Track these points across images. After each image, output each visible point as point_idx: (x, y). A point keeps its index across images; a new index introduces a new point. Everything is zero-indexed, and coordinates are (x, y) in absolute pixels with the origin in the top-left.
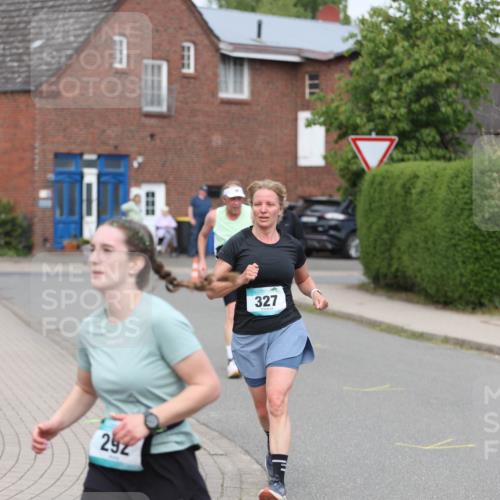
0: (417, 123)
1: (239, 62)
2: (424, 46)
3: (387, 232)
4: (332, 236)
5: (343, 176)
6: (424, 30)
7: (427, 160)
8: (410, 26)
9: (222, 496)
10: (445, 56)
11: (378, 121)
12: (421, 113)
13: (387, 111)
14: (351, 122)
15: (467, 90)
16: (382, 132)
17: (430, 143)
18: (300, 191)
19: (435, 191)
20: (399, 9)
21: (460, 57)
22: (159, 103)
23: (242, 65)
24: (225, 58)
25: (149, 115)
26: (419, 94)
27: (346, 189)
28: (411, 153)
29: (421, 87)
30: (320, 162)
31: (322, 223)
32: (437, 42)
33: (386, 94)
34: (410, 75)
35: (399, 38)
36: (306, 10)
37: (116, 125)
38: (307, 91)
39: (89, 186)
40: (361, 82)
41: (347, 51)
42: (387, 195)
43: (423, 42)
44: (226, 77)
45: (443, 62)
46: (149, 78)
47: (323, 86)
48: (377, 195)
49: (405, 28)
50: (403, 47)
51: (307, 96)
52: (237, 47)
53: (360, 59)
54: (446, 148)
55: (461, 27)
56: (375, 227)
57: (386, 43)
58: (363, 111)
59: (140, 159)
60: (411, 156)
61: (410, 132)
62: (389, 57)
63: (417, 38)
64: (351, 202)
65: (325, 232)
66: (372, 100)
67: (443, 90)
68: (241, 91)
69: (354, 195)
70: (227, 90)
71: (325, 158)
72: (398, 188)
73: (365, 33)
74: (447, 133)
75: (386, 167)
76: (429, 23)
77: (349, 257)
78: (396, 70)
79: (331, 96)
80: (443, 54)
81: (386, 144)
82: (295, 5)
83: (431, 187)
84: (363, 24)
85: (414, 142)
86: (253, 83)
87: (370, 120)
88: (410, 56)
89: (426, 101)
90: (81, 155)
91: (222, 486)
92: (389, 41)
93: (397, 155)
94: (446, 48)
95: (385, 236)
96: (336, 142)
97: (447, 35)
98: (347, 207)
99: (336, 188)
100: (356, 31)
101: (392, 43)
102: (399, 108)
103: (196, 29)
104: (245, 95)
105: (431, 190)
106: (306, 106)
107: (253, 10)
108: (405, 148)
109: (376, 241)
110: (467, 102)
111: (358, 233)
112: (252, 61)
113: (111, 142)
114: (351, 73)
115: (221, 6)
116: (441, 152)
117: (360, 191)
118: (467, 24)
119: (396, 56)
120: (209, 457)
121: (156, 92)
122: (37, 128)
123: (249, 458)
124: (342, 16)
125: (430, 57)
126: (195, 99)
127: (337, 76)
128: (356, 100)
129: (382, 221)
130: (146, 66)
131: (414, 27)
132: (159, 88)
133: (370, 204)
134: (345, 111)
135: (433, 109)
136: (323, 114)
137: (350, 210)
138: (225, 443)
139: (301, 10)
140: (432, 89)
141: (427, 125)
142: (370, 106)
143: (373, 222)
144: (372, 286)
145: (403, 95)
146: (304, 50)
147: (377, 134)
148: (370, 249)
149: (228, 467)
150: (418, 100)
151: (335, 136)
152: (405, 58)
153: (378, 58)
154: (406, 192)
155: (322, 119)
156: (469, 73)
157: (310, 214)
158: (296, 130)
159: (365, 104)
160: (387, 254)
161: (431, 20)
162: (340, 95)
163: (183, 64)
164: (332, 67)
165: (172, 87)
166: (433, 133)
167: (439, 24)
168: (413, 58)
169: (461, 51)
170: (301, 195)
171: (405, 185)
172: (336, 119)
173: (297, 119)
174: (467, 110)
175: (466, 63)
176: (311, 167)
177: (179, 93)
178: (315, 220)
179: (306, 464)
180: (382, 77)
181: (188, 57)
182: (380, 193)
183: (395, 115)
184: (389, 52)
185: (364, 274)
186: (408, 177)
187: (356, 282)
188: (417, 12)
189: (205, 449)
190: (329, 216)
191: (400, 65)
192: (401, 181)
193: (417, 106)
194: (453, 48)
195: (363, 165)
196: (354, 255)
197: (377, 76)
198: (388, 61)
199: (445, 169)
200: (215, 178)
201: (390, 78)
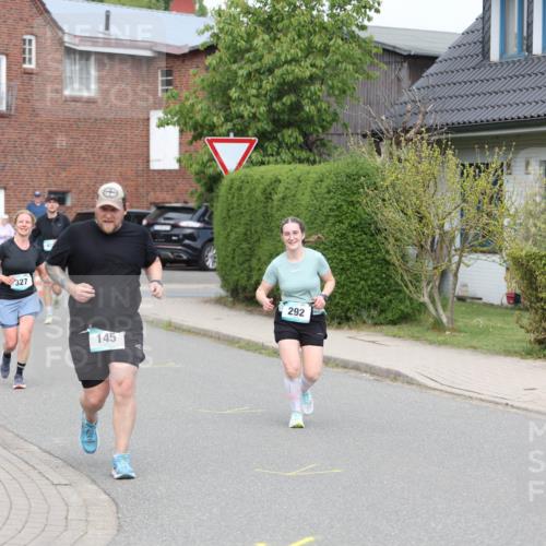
0: (279, 124)
1: (86, 55)
2: (286, 40)
3: (246, 240)
4: (185, 245)
5: (199, 181)
6: (286, 22)
7: (290, 163)
8: (270, 17)
9: (66, 530)
10: (309, 50)
11: (235, 121)
12: (283, 111)
13: (246, 111)
14: (207, 122)
15: (332, 87)
16: (240, 133)
17: (292, 145)
18: (152, 197)
19: (298, 196)
21: (325, 51)
23: (88, 59)
24: (70, 51)
26: (280, 92)
27: (201, 195)
28: (272, 155)
29: (283, 84)
30: (175, 166)
31: (176, 231)
32: (300, 36)
33: (245, 92)
34: (271, 71)
35: (259, 30)
38: (160, 88)
40: (217, 79)
41: (202, 45)
42: (246, 201)
43: (285, 35)
44: (71, 72)
45: (306, 57)
47: (177, 83)
48: (235, 200)
49: (265, 20)
50: (263, 40)
51: (160, 94)
52: (83, 39)
53: (217, 54)
54: (311, 150)
55: (326, 19)
56: (233, 235)
57: (245, 36)
58: (221, 109)
60: (271, 159)
61: (270, 133)
62: (248, 51)
63: (278, 31)
64: (206, 211)
65: (179, 242)
66: (230, 98)
67: (306, 88)
68: (88, 89)
69: (212, 200)
70: (71, 87)
71: (179, 161)
72: (258, 193)
73: (221, 26)
74: (311, 134)
75: (247, 170)
77: (206, 269)
78: (255, 66)
79: (185, 93)
80: (306, 49)
81: (245, 146)
83: (293, 192)
84: (220, 16)
85: (275, 144)
86: (100, 80)
87: (227, 120)
88: (270, 50)
89: (287, 100)
91: (66, 518)
92: (248, 34)
93: (256, 156)
94: (310, 42)
95: (245, 245)
96: (191, 143)
97: (310, 27)
98: (204, 215)
99: (190, 194)
100: (212, 22)
101: (251, 36)
102: (258, 107)
103: (37, 20)
104: (92, 93)
105: (294, 196)
106: (158, 105)
108: (265, 150)
109: (234, 250)
110: (332, 99)
111: (215, 242)
112: (97, 53)
114: (207, 68)
116: (304, 154)
117: (217, 196)
118: (331, 16)
119: (256, 50)
120: (53, 487)
123: (94, 487)
124: (197, 6)
125: (292, 51)
126: (36, 97)
127: (192, 71)
128: (212, 97)
129: (241, 230)
131: (275, 18)
133: (228, 211)
134: (201, 110)
135: (296, 107)
136: (177, 113)
137: (206, 217)
138: (70, 472)
140: (294, 86)
141: (289, 125)
142: (228, 104)
143: (232, 231)
144: (231, 299)
145: (263, 92)
146: (156, 44)
147: (235, 135)
148: (229, 259)
149: (74, 499)
150: (279, 98)
151: (190, 138)
152: (265, 52)
153: (237, 52)
154: (266, 198)
155: (176, 119)
156: (334, 69)
157: (163, 221)
158: (148, 130)
159: (222, 102)
160: (246, 265)
161: (294, 10)
162: (195, 92)
163: (24, 59)
164: (186, 62)
165: (12, 83)
166: (296, 134)
167: (302, 15)
168: (274, 52)
169: (326, 46)
170: (153, 200)
171: (265, 190)
172: (191, 118)
173: (148, 119)
174: (331, 110)
175: (332, 58)
176: (164, 170)
177: (19, 90)
178: (168, 228)
179: (158, 493)
180: (240, 72)
181: (30, 50)
182: (238, 200)
183: (254, 114)
184: (248, 46)
185: (222, 287)
186: (268, 181)
187: (213, 296)
188: (278, 3)
189: (47, 479)
190: (183, 224)
191: (260, 60)
192: (261, 186)
193: (279, 104)
194: (317, 41)
195: (220, 168)
196: (211, 266)
197: (236, 73)
198: (247, 56)
199: (308, 173)
200: (59, 182)
201: (249, 74)
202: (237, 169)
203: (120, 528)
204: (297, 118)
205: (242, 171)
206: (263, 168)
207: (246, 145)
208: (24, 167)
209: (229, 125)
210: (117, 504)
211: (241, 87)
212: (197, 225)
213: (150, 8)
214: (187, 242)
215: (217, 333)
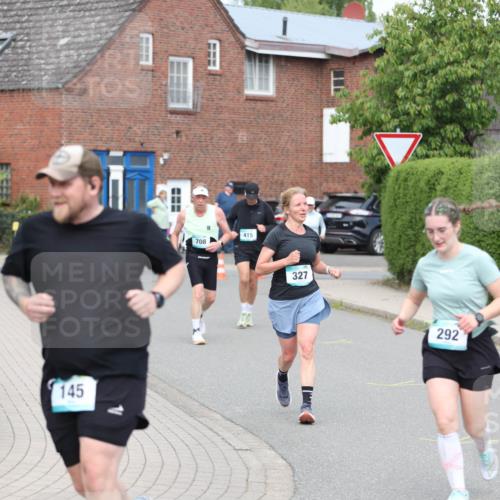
0: (442, 121)
1: (264, 59)
2: (448, 43)
3: (411, 227)
4: (355, 232)
5: (368, 173)
6: (449, 26)
7: (451, 156)
8: (434, 23)
9: (246, 491)
10: (470, 53)
11: (402, 118)
12: (446, 109)
13: (412, 108)
14: (376, 119)
15: (491, 87)
16: (406, 129)
17: (453, 139)
18: (325, 187)
19: (460, 187)
20: (424, 7)
21: (485, 53)
22: (185, 101)
23: (267, 62)
24: (251, 55)
25: (174, 112)
26: (443, 92)
27: (371, 185)
28: (436, 149)
29: (446, 83)
30: (346, 159)
31: (346, 219)
32: (462, 39)
33: (411, 91)
34: (434, 72)
35: (423, 34)
36: (331, 7)
37: (141, 122)
38: (333, 87)
39: (115, 182)
40: (386, 79)
41: (372, 48)
42: (412, 191)
43: (448, 39)
44: (251, 74)
45: (468, 58)
46: (175, 75)
47: (348, 83)
48: (401, 191)
49: (429, 25)
50: (427, 43)
51: (332, 93)
52: (263, 43)
53: (385, 56)
54: (470, 144)
55: (486, 24)
56: (399, 223)
57: (411, 39)
58: (388, 107)
59: (166, 156)
60: (436, 152)
61: (433, 129)
62: (413, 53)
63: (442, 35)
64: (376, 198)
65: (349, 228)
66: (397, 97)
67: (468, 87)
68: (267, 88)
69: (379, 191)
70: (252, 88)
71: (350, 155)
72: (422, 184)
73: (389, 31)
74: (472, 130)
75: (412, 163)
76: (453, 20)
77: (374, 253)
78: (421, 67)
79: (356, 92)
80: (467, 51)
81: (410, 141)
82: (320, 3)
83: (455, 183)
84: (388, 21)
85: (438, 139)
86: (278, 79)
87: (394, 116)
88: (434, 53)
89: (450, 98)
90: (108, 152)
91: (247, 480)
92: (414, 38)
93: (421, 151)
94: (471, 45)
95: (410, 232)
96: (361, 138)
97: (471, 31)
98: (372, 204)
99: (360, 184)
100: (380, 27)
101: (416, 40)
102: (423, 105)
103: (221, 26)
104: (271, 92)
105: (456, 186)
106: (331, 103)
107: (279, 7)
108: (429, 145)
109: (400, 236)
110: (491, 98)
111: (382, 229)
112: (277, 58)
113: (137, 139)
114: (376, 70)
115: (246, 4)
116: (465, 149)
117: (385, 187)
118: (491, 21)
119: (420, 52)
120: (234, 452)
121: (181, 89)
122: (63, 125)
123: (273, 452)
124: (367, 13)
125: (454, 53)
126: (220, 96)
127: (362, 72)
128: (381, 96)
129: (406, 217)
130: (172, 63)
131: (438, 24)
132: (185, 85)
133: (395, 200)
134: (370, 108)
135: (458, 105)
136: (348, 111)
137: (374, 206)
138: (249, 438)
139: (327, 7)
140: (456, 85)
141: (451, 121)
142: (395, 102)
143: (398, 218)
144: (397, 281)
145: (428, 91)
146: (329, 47)
147: (401, 131)
148: (395, 245)
149: (253, 462)
150: (443, 97)
151: (360, 133)
152: (430, 54)
153: (403, 55)
154: (430, 188)
155: (347, 116)
156: (493, 69)
157: (335, 210)
158: (321, 127)
159: (390, 101)
160: (411, 250)
161: (456, 16)
162: (364, 92)
163: (209, 61)
164: (357, 64)
165: (198, 84)
166: (457, 129)
167: (464, 21)
168: (437, 55)
169: (486, 48)
170: (326, 190)
171: (429, 181)
172: (361, 116)
173: (322, 116)
174: (491, 107)
175: (491, 59)
176: (336, 163)
177: (204, 90)
178: (339, 216)
179: (330, 459)
180: (407, 74)
181: (214, 54)
182: (404, 189)
183: (420, 112)
184: (414, 49)
185: (389, 270)
186: (432, 174)
187: (380, 278)
188: (441, 9)
189: (230, 444)
190: (354, 212)
191: (425, 62)
192: (426, 177)
193: (442, 102)
194: (478, 44)
195: (388, 161)
196: (378, 251)
197: (402, 73)
198: (412, 58)
199: (469, 165)
200: (240, 173)
201: (415, 75)
202: (403, 162)
203: (296, 490)
204: (458, 115)
205: (408, 164)
206: (427, 161)
207: (412, 140)
208: (208, 160)
209: (396, 122)
210: (293, 468)
211: (407, 87)
212: (366, 213)
213: (323, 14)
214: (356, 228)
215: (385, 312)
